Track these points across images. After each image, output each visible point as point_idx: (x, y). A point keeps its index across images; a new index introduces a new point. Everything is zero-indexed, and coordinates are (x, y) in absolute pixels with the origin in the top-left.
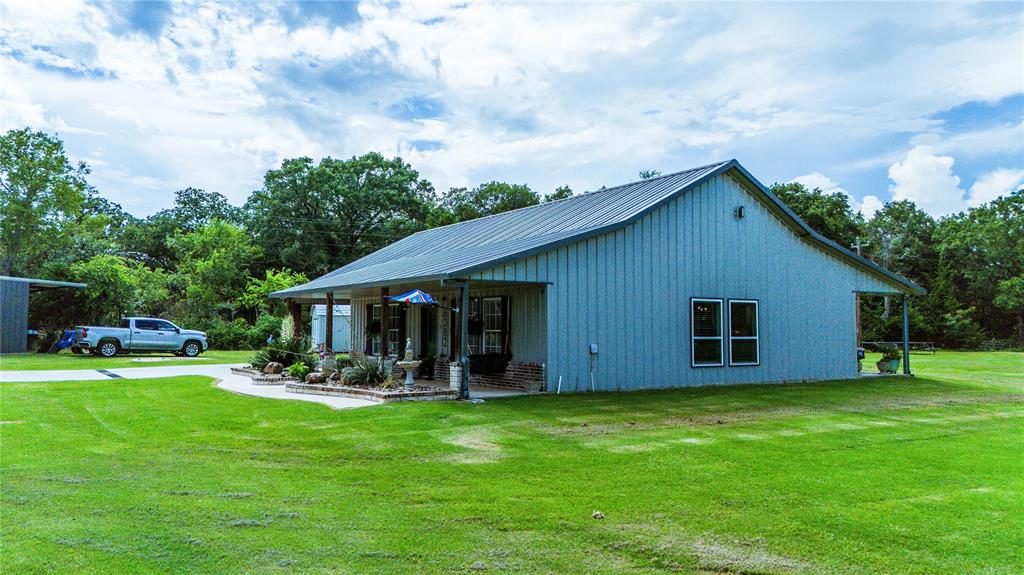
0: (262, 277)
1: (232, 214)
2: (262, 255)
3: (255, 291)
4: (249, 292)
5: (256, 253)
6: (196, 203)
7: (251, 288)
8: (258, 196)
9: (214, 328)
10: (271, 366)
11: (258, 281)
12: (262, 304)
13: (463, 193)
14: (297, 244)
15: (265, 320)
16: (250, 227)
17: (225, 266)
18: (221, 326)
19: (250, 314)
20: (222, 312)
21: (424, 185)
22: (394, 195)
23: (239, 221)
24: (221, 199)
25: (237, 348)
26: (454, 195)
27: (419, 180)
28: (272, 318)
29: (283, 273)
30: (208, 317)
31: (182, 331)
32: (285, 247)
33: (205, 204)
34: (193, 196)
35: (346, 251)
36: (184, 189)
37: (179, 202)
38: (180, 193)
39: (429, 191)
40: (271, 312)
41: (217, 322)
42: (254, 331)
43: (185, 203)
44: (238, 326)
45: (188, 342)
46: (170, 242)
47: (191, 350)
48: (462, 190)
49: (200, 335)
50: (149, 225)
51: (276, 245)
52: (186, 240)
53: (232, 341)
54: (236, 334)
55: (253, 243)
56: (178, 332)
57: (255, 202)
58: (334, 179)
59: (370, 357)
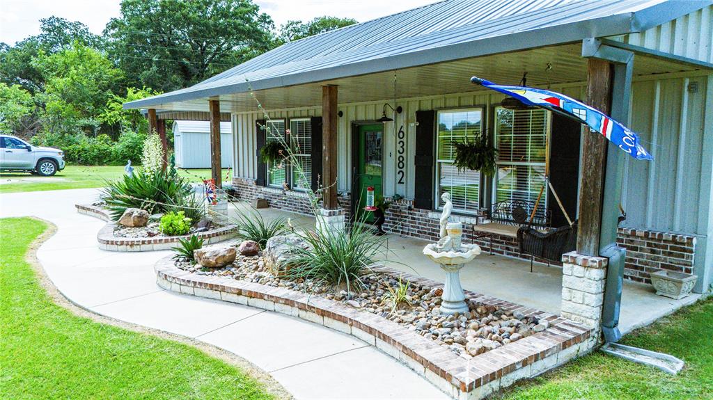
0: (124, 95)
1: (93, 41)
2: (122, 77)
3: (116, 109)
4: (112, 109)
5: (117, 75)
6: (60, 30)
7: (113, 105)
8: (115, 24)
9: (77, 143)
10: (130, 215)
11: (119, 99)
12: (125, 122)
13: (299, 25)
14: (154, 68)
15: (128, 137)
16: (111, 54)
17: (84, 83)
18: (83, 142)
19: (114, 130)
20: (84, 128)
21: (264, 18)
22: (239, 24)
23: (101, 48)
24: (82, 28)
25: (101, 164)
26: (291, 27)
27: (260, 13)
28: (134, 135)
29: (143, 92)
30: (71, 133)
31: (33, 148)
32: (144, 70)
33: (67, 31)
34: (57, 24)
35: (198, 76)
36: (47, 17)
37: (43, 29)
38: (43, 21)
39: (269, 23)
40: (134, 129)
41: (81, 137)
42: (117, 147)
43: (48, 30)
44: (101, 142)
45: (41, 160)
46: (34, 63)
47: (46, 168)
48: (297, 23)
49: (55, 153)
50: (17, 50)
51: (135, 69)
52: (50, 61)
53: (95, 157)
54: (99, 150)
55: (115, 67)
56: (30, 150)
57: (113, 28)
58: (185, 7)
59: (264, 189)
